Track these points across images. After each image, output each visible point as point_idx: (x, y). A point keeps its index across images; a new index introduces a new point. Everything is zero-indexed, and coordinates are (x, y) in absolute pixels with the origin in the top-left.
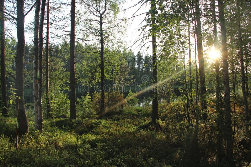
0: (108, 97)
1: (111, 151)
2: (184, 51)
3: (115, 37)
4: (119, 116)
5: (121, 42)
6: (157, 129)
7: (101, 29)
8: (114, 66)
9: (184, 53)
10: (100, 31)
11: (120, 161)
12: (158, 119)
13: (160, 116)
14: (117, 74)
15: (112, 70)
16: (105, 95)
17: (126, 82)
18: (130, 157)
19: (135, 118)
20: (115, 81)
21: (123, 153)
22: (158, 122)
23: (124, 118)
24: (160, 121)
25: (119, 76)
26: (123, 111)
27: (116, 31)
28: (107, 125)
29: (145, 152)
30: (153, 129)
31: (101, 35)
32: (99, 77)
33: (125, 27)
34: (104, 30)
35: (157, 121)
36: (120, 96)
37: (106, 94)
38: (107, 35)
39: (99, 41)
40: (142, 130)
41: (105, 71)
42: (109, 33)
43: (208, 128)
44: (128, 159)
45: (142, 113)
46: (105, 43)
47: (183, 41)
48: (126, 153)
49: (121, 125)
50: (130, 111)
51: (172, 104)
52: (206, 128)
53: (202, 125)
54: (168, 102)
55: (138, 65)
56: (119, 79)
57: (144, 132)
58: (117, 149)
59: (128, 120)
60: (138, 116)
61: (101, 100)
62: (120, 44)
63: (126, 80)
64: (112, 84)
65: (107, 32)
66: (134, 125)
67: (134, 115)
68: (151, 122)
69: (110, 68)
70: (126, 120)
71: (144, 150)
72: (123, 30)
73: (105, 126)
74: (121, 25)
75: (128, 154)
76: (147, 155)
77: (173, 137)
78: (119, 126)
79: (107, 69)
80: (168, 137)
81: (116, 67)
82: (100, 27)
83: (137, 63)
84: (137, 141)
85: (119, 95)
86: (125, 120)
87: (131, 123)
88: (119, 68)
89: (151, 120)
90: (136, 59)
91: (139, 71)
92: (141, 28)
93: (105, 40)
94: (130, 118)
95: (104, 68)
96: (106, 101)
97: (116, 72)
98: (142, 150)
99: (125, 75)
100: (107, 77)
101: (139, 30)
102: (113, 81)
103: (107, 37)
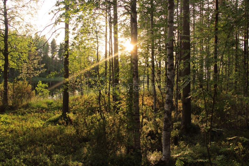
0: (13, 88)
1: (9, 150)
2: (97, 41)
3: (23, 20)
4: (26, 109)
5: (31, 26)
6: (67, 123)
7: (5, 7)
8: (22, 53)
9: (98, 43)
10: (3, 10)
11: (18, 161)
12: (69, 113)
13: (72, 109)
14: (25, 62)
15: (18, 57)
16: (9, 86)
17: (36, 72)
18: (33, 155)
19: (44, 112)
20: (21, 70)
21: (25, 151)
22: (68, 116)
23: (32, 112)
24: (71, 115)
25: (27, 65)
26: (30, 104)
27: (24, 12)
28: (8, 121)
29: (51, 148)
30: (63, 123)
31: (5, 14)
32: (3, 65)
33: (35, 9)
34: (9, 9)
35: (68, 114)
36: (27, 88)
37: (10, 84)
38: (13, 16)
39: (2, 21)
40: (50, 125)
41: (9, 58)
42: (15, 14)
43: (116, 120)
44: (30, 158)
45: (52, 106)
46: (9, 25)
47: (97, 30)
48: (28, 151)
49: (26, 120)
50: (39, 104)
51: (86, 96)
52: (114, 121)
53: (111, 117)
54: (82, 94)
55: (51, 53)
56: (27, 68)
57: (51, 127)
58: (17, 148)
59: (36, 114)
60: (47, 110)
61: (3, 91)
62: (28, 27)
63: (35, 69)
64: (18, 73)
65: (13, 12)
66: (42, 119)
67: (43, 108)
68: (61, 116)
69: (16, 54)
70: (33, 114)
71: (50, 146)
72: (33, 12)
73: (5, 122)
74: (30, 5)
75: (30, 152)
76: (53, 152)
77: (83, 131)
78: (23, 121)
79: (12, 55)
80: (77, 131)
81: (24, 54)
82: (3, 4)
83: (51, 51)
84: (44, 137)
85: (26, 86)
86: (31, 114)
87: (39, 117)
88: (27, 55)
89: (61, 114)
90: (50, 47)
91: (52, 60)
92: (52, 11)
93: (10, 21)
94: (38, 112)
95: (8, 54)
96: (10, 92)
97: (23, 60)
98: (48, 147)
99: (34, 64)
100: (12, 66)
101: (49, 14)
102: (19, 70)
103: (13, 18)
